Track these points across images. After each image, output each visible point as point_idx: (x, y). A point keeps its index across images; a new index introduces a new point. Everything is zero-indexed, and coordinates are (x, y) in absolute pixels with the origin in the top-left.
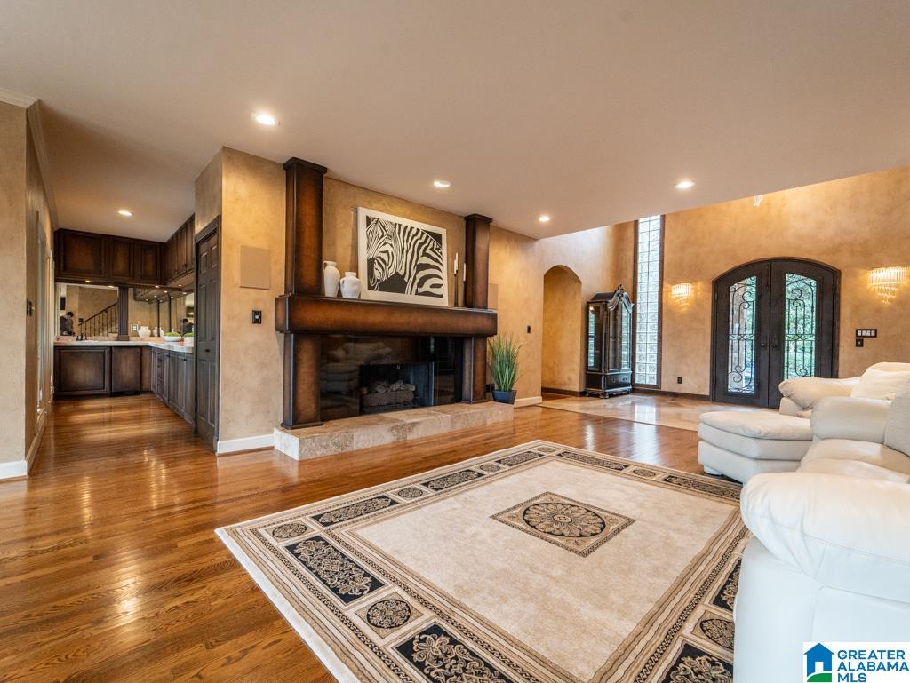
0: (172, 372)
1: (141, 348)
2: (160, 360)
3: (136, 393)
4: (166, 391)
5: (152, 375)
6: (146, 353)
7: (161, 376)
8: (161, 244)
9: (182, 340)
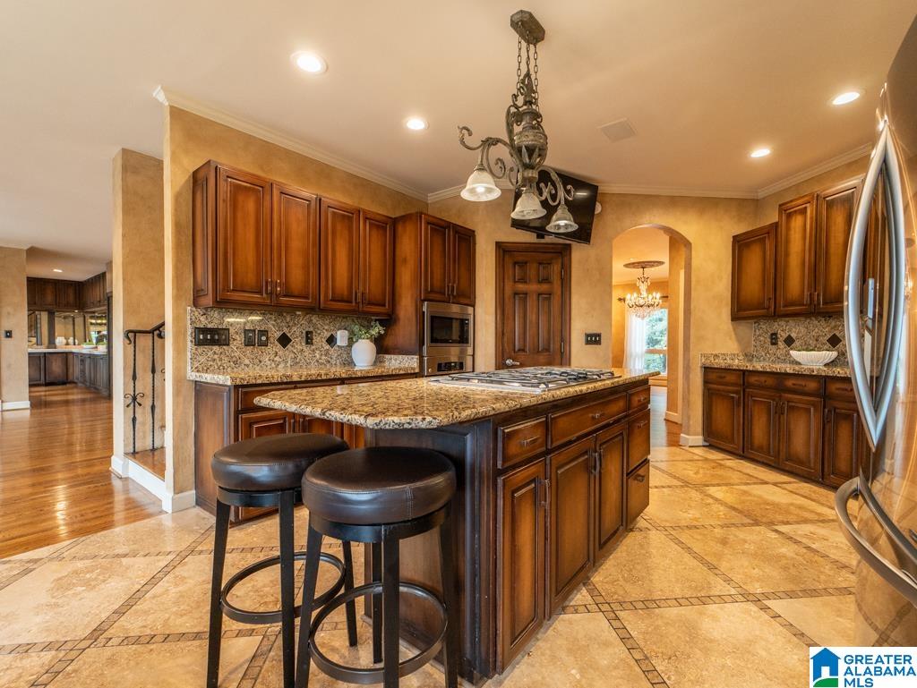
0: (92, 366)
1: (66, 353)
2: (82, 361)
3: (64, 383)
4: (88, 378)
5: (76, 371)
6: (70, 357)
7: (83, 371)
8: (79, 282)
9: (96, 347)
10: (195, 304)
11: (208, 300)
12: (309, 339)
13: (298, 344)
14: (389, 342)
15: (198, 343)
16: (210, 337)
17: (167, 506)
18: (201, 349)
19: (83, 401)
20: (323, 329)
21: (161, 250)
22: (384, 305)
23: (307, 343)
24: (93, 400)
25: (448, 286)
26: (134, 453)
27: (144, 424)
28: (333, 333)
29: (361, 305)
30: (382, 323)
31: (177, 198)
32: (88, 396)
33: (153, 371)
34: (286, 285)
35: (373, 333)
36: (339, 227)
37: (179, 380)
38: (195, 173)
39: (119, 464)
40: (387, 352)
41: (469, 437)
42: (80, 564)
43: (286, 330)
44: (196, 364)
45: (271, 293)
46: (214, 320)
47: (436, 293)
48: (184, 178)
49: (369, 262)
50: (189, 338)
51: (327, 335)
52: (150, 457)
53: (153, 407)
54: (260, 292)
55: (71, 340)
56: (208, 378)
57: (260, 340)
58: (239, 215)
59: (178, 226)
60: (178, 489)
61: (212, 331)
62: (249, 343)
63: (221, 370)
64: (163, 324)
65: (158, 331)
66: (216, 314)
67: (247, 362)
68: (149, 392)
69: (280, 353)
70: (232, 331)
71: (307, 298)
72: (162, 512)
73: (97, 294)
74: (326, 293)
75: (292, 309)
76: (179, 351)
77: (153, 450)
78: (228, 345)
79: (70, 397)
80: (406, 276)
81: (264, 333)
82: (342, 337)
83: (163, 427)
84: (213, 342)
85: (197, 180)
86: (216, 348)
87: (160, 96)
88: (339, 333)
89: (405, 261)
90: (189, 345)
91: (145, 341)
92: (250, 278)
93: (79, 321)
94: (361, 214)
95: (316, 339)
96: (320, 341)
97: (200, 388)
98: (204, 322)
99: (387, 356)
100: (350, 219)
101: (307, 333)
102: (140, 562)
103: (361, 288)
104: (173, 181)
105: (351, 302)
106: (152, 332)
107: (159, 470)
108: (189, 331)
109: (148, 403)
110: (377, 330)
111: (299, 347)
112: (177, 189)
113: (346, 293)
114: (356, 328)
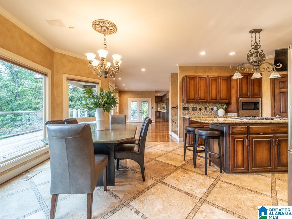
2: (162, 113)
3: (159, 118)
4: (163, 118)
6: (160, 112)
7: (162, 116)
8: (161, 96)
10: (183, 102)
11: (185, 102)
12: (206, 109)
13: (203, 110)
14: (229, 109)
15: (184, 110)
16: (186, 109)
17: (178, 140)
18: (184, 111)
19: (162, 122)
20: (210, 107)
21: (177, 91)
22: (227, 100)
23: (206, 110)
24: (164, 122)
25: (249, 93)
26: (173, 131)
27: (174, 126)
28: (213, 107)
29: (219, 100)
30: (226, 104)
31: (180, 83)
32: (163, 121)
33: (176, 115)
34: (200, 97)
35: (224, 107)
36: (213, 82)
37: (180, 117)
38: (183, 77)
39: (171, 133)
40: (229, 112)
41: (224, 127)
42: (167, 145)
43: (201, 107)
44: (183, 114)
45: (197, 99)
46: (186, 105)
47: (244, 95)
48: (181, 78)
49: (222, 89)
50: (182, 109)
51: (211, 108)
52: (176, 132)
53: (176, 122)
54: (194, 99)
55: (160, 109)
56: (185, 117)
57: (195, 109)
58: (190, 84)
59: (180, 88)
60: (180, 138)
61: (186, 107)
62: (193, 110)
63: (187, 115)
64: (178, 106)
65: (177, 107)
66: (186, 104)
67: (192, 114)
68: (175, 119)
69: (199, 112)
70: (189, 107)
71: (205, 100)
72: (177, 141)
73: (164, 99)
74: (210, 98)
75: (202, 102)
76: (180, 111)
77: (176, 131)
78: (189, 110)
79: (160, 121)
80: (234, 92)
81: (196, 108)
82: (215, 108)
83: (177, 127)
84: (186, 110)
85: (183, 79)
86: (186, 111)
87: (177, 65)
88: (214, 107)
89: (233, 87)
90: (182, 110)
91: (174, 109)
92: (193, 97)
93: (161, 104)
94: (219, 77)
95: (208, 109)
96: (209, 109)
97: (184, 118)
98: (184, 106)
99: (229, 113)
100: (216, 79)
101: (206, 107)
102: (175, 146)
103: (219, 96)
104: (179, 79)
105: (217, 100)
106: (176, 108)
107: (177, 134)
108: (182, 108)
109: (175, 122)
110: (225, 106)
111: (204, 111)
112: (180, 81)
113: (215, 98)
114: (219, 106)
